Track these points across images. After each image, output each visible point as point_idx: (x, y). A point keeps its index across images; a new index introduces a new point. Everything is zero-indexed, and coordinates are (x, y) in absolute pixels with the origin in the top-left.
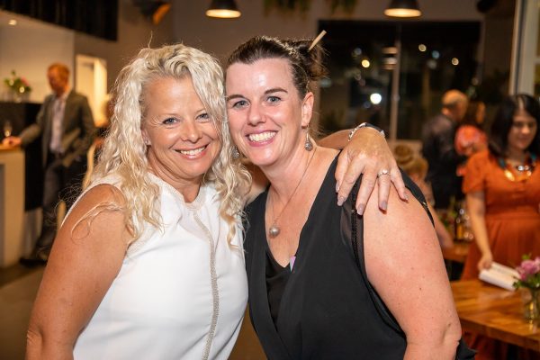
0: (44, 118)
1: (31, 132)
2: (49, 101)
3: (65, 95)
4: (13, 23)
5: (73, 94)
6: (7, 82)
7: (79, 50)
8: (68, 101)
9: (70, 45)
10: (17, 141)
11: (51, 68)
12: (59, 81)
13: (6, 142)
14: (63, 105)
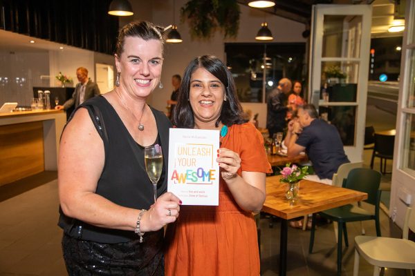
0: (76, 95)
1: (70, 102)
2: (78, 86)
3: (86, 84)
4: (61, 48)
5: (90, 82)
6: (57, 77)
7: (97, 61)
8: (87, 86)
9: (92, 59)
10: (62, 107)
11: (78, 69)
12: (82, 76)
13: (56, 108)
14: (85, 88)
